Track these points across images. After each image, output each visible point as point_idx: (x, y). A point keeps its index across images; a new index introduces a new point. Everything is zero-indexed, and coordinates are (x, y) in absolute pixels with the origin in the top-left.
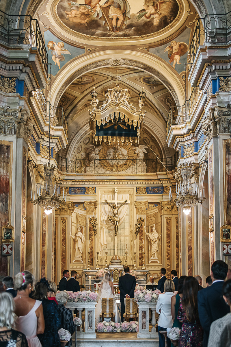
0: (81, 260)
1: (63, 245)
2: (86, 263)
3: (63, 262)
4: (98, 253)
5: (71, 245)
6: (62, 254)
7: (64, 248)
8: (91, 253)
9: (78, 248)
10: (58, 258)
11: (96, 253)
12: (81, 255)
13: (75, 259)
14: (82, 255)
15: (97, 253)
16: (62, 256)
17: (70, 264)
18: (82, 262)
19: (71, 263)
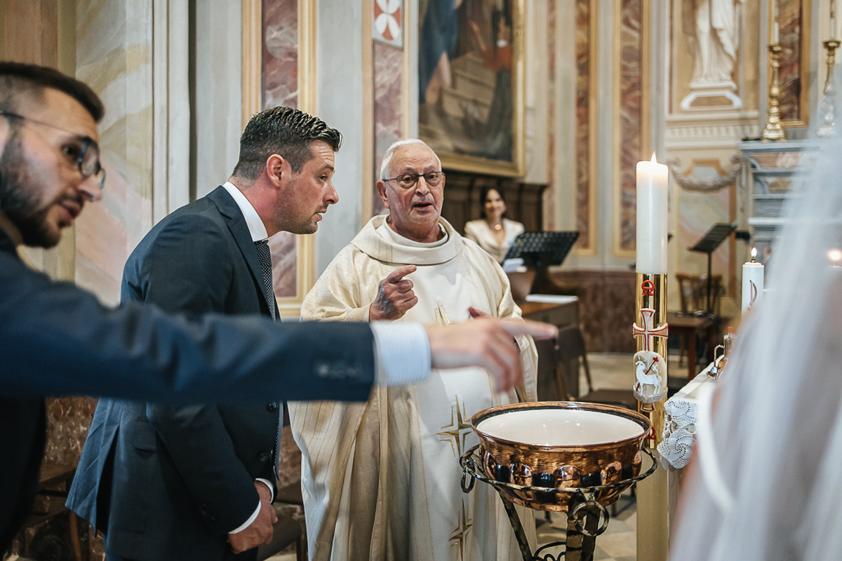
0: (729, 95)
1: (626, 22)
2: (757, 107)
3: (631, 110)
4: (830, 47)
5: (671, 17)
6: (624, 68)
7: (632, 38)
8: (789, 51)
9: (714, 32)
10: (601, 93)
11: (821, 46)
12: (729, 66)
13: (692, 90)
14: (736, 64)
15: (826, 44)
16: (625, 78)
17: (667, 116)
18: (737, 102)
19: (671, 111)
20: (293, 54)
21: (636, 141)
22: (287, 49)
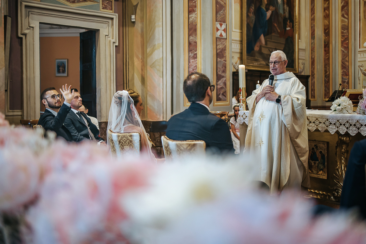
1: (343, 16)
3: (345, 48)
5: (360, 13)
6: (342, 33)
7: (345, 22)
16: (343, 36)
17: (359, 50)
19: (360, 48)
20: (196, 42)
21: (347, 59)
22: (194, 41)
